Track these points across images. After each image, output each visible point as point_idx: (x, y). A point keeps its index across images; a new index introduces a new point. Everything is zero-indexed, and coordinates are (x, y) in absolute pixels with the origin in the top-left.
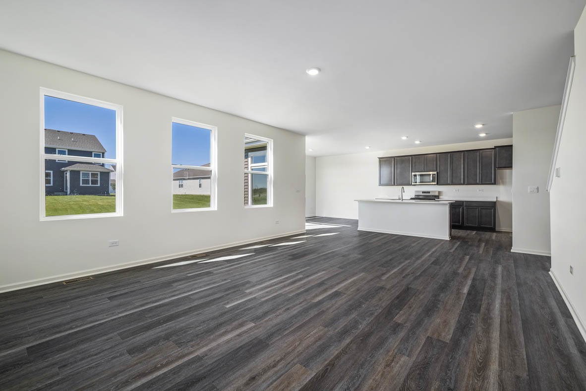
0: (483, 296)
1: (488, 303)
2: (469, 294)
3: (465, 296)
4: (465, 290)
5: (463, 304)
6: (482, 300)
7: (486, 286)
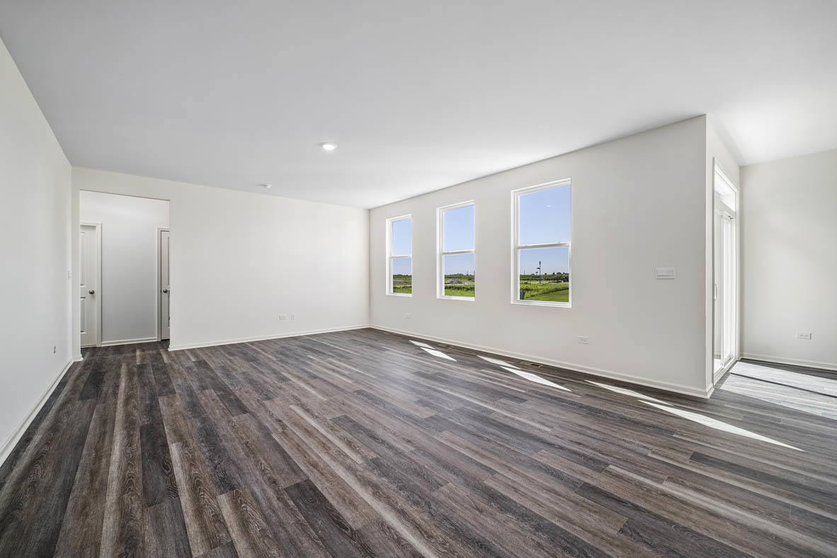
0: (142, 454)
1: (130, 446)
2: (165, 446)
3: (169, 440)
4: (175, 450)
5: (165, 428)
6: (142, 445)
7: (140, 480)
